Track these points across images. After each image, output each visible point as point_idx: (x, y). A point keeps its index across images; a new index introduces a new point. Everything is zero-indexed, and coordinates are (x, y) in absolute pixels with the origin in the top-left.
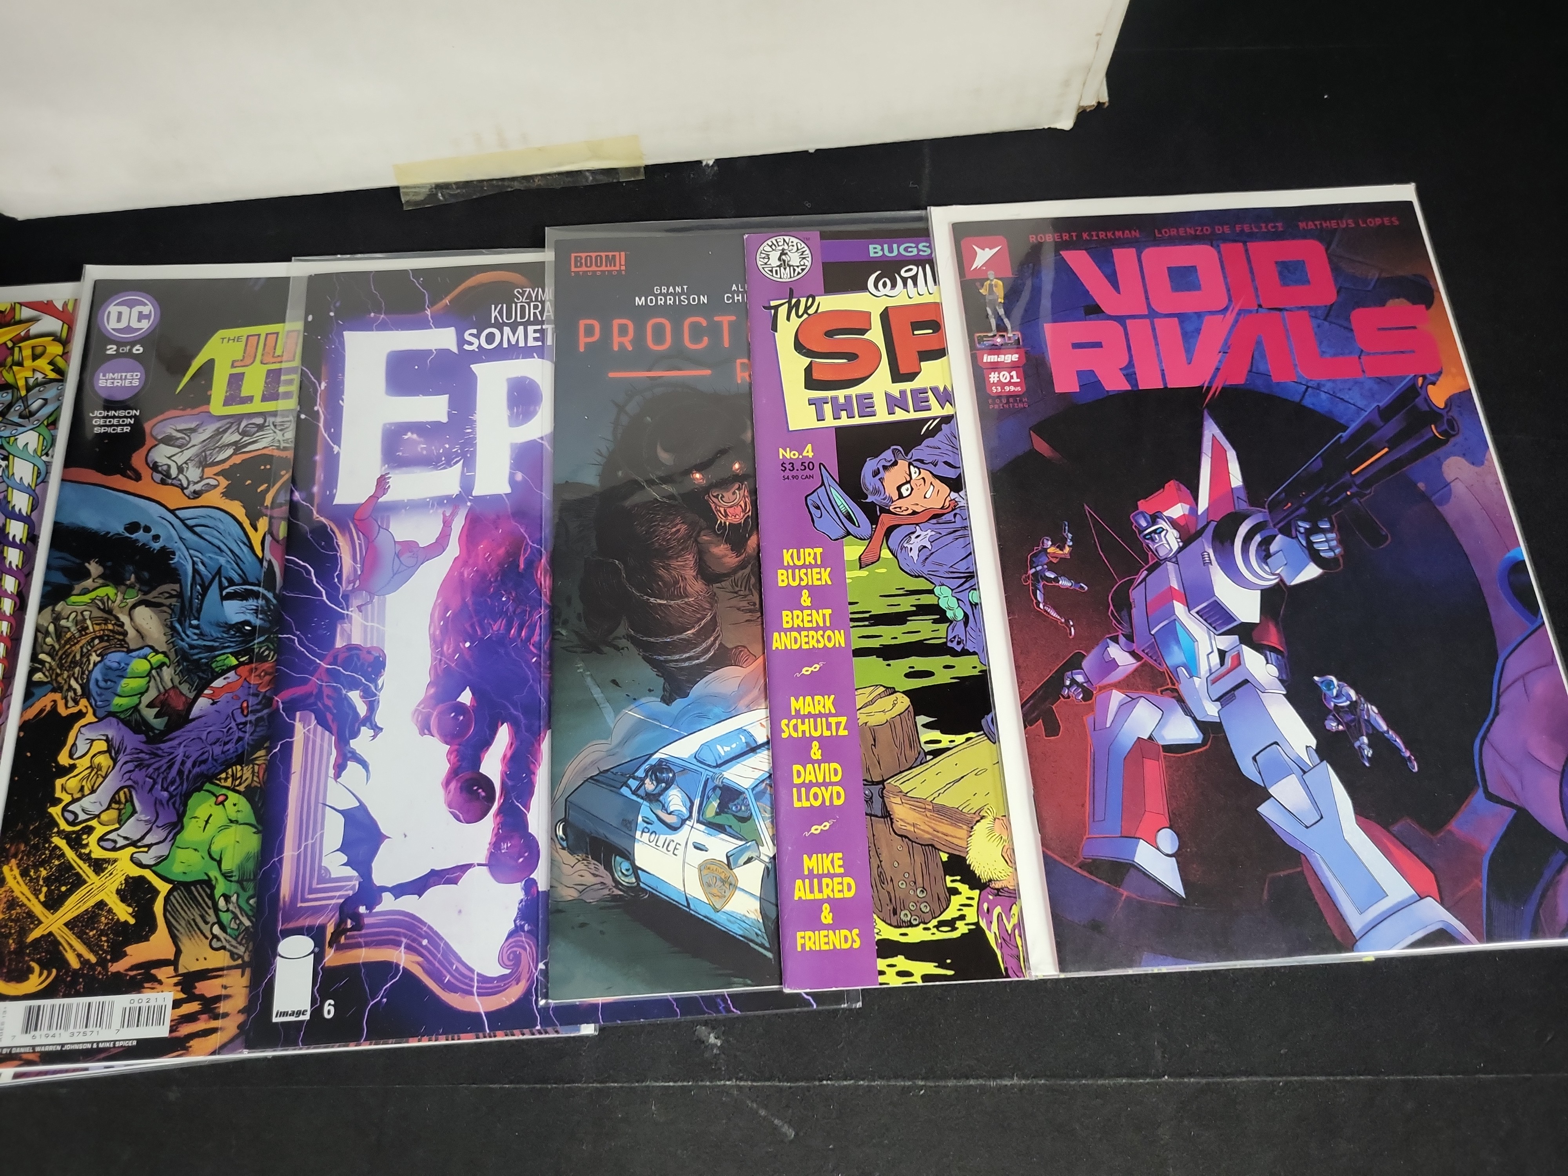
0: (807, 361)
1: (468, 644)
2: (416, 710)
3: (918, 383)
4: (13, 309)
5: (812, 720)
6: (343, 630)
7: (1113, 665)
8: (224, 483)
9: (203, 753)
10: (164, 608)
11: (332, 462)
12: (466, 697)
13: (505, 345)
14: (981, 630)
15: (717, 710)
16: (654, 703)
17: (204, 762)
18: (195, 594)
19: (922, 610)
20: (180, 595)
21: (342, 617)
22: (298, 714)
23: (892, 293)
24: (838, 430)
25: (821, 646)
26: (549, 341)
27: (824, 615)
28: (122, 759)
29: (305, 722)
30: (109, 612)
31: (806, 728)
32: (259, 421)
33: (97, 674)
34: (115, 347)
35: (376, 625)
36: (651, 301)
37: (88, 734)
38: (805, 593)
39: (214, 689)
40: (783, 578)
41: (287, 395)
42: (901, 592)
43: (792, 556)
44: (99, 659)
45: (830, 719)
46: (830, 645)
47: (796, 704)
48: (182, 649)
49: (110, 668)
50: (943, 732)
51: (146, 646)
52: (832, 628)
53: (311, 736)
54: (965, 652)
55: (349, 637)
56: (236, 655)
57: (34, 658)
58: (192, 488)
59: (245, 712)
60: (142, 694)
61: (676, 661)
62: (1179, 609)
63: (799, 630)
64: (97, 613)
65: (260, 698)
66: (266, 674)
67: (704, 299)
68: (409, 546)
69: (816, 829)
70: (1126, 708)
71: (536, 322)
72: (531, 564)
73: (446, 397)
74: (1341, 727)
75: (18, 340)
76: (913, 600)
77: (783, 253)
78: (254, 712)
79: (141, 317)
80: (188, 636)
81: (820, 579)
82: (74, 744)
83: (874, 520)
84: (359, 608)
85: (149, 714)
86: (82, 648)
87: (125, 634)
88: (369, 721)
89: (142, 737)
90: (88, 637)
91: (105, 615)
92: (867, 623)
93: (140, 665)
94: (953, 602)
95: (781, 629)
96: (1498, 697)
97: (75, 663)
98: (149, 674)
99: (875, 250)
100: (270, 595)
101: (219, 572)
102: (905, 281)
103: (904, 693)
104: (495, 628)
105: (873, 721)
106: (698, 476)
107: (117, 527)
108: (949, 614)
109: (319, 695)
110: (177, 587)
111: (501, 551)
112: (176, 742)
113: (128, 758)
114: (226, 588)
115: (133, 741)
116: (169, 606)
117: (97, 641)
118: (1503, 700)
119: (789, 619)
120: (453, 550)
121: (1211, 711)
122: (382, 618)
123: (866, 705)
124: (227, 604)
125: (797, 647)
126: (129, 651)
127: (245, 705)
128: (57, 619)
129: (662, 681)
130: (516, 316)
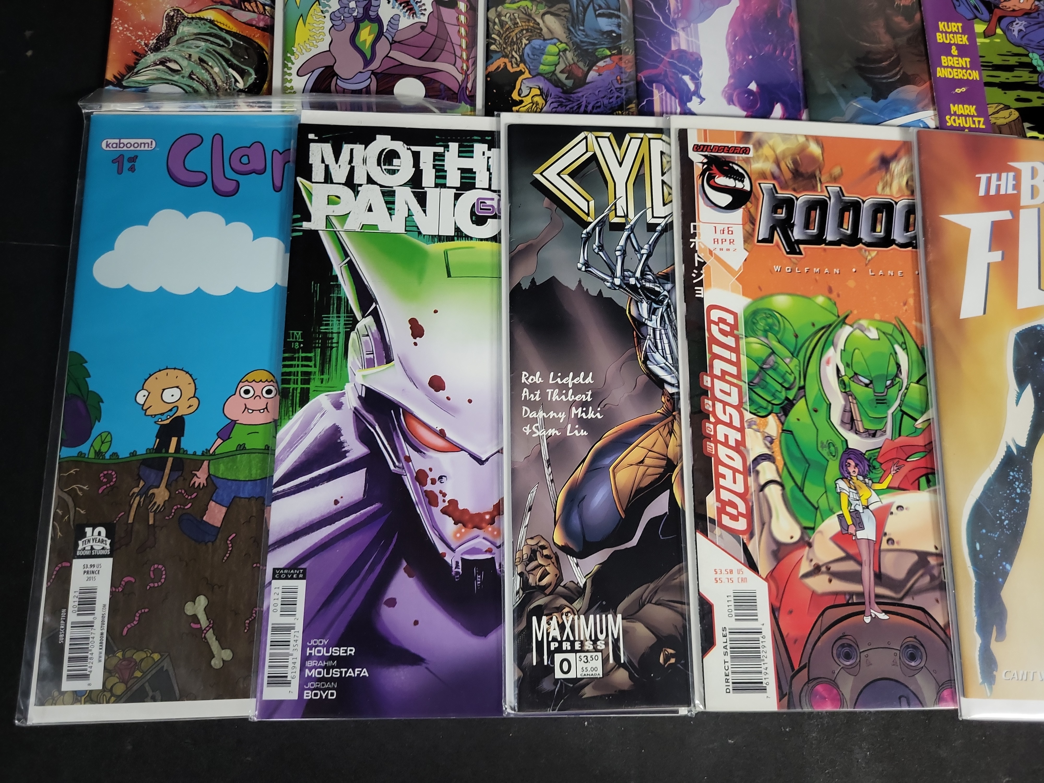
1: (750, 57)
2: (723, 91)
5: (963, 118)
6: (675, 40)
9: (598, 102)
10: (562, 17)
12: (753, 86)
15: (905, 108)
16: (867, 100)
17: (600, 107)
18: (579, 12)
19: (1022, 65)
20: (570, 11)
21: (674, 33)
22: (654, 85)
25: (965, 78)
27: (966, 61)
28: (550, 100)
29: (660, 90)
30: (530, 15)
31: (960, 122)
33: (527, 50)
35: (694, 40)
37: (527, 84)
38: (954, 48)
39: (599, 67)
40: (940, 38)
42: (1009, 54)
43: (944, 26)
44: (527, 42)
45: (974, 119)
46: (971, 78)
47: (954, 108)
48: (576, 42)
49: (534, 48)
51: (553, 38)
52: (971, 68)
53: (664, 98)
55: (679, 45)
56: (609, 49)
57: (488, 35)
59: (620, 82)
60: (556, 65)
61: (879, 78)
63: (952, 67)
64: (522, 15)
65: (627, 75)
66: (629, 62)
72: (786, 14)
76: (1016, 58)
78: (626, 82)
80: (579, 35)
81: (962, 41)
82: (520, 89)
83: (991, 11)
84: (683, 29)
85: (563, 77)
86: (516, 34)
87: (541, 30)
88: (696, 93)
89: (560, 90)
90: (519, 29)
91: (527, 17)
92: (991, 69)
93: (552, 49)
94: (1041, 63)
95: (941, 66)
97: (513, 42)
98: (558, 54)
100: (625, 17)
103: (1015, 109)
104: (767, 49)
105: (999, 122)
108: (1039, 69)
109: (666, 75)
110: (568, 6)
111: (765, 6)
112: (580, 95)
113: (553, 100)
114: (598, 10)
115: (555, 91)
116: (565, 16)
117: (524, 32)
119: (946, 60)
122: (697, 37)
123: (994, 113)
124: (599, 19)
125: (951, 77)
126: (545, 40)
127: (619, 78)
128: (499, 15)
129: (871, 89)
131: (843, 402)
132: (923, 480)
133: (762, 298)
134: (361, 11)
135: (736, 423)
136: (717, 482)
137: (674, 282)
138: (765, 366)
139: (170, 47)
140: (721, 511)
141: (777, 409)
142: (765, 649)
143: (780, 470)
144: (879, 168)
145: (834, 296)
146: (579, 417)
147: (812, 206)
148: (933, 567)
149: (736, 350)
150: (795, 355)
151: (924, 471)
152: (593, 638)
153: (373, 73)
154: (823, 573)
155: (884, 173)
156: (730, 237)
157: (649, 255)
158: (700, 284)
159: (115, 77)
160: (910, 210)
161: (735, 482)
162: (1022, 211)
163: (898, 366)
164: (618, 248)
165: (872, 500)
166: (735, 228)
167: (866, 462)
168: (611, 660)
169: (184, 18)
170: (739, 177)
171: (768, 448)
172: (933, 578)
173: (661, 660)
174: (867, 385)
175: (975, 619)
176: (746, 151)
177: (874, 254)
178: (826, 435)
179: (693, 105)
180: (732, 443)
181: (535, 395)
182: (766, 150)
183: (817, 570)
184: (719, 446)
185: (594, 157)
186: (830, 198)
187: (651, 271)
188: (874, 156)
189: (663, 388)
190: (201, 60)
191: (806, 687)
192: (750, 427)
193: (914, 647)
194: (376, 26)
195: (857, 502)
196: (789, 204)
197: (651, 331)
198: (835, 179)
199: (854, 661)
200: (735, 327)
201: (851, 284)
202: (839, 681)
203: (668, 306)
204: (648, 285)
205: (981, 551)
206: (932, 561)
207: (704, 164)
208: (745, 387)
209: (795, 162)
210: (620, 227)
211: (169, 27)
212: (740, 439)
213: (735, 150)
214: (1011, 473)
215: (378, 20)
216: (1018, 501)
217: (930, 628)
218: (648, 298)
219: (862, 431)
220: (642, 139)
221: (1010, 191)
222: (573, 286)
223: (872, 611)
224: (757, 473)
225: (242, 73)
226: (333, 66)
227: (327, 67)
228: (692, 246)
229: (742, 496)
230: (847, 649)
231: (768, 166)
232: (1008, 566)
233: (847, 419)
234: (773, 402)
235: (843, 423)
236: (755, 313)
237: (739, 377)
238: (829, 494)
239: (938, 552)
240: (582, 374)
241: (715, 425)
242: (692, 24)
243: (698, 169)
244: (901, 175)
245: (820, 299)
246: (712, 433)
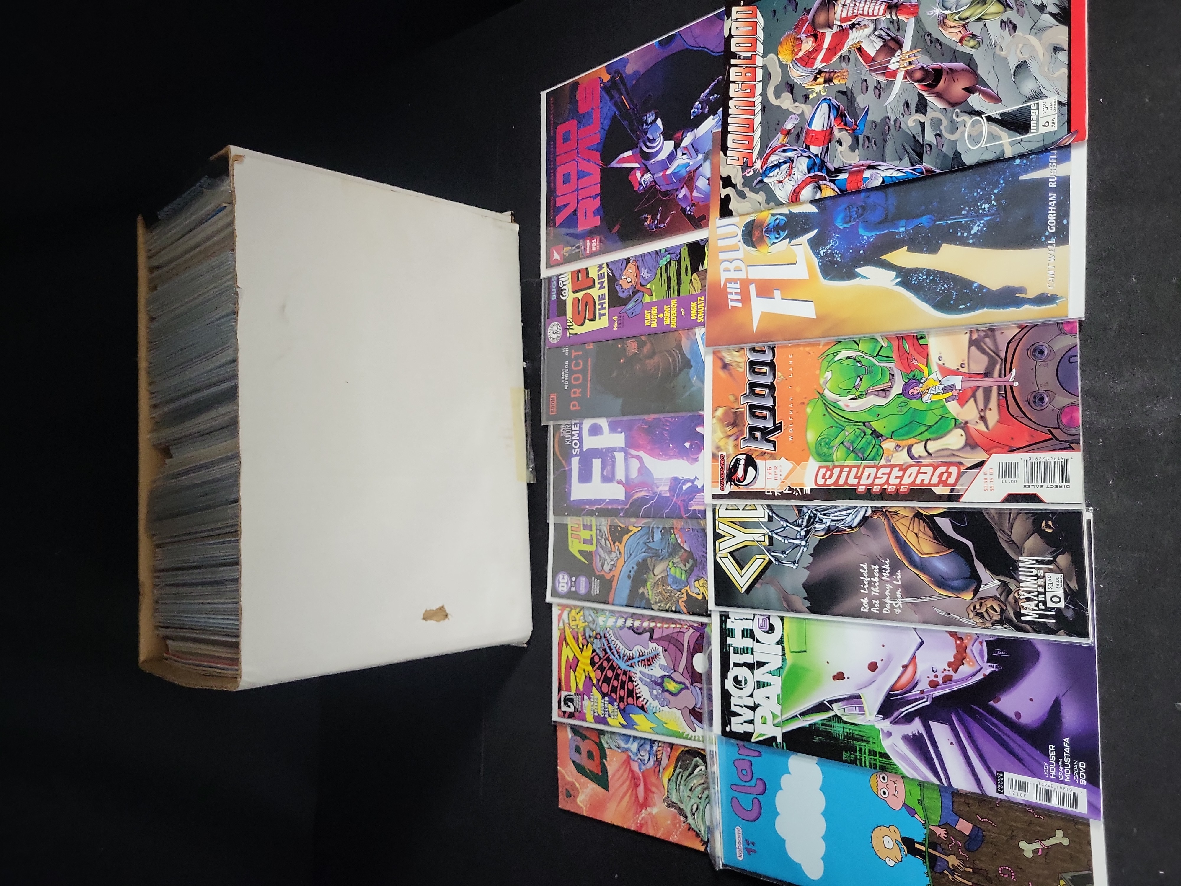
0: (587, 321)
1: (671, 446)
2: (690, 464)
3: (596, 278)
4: (560, 630)
5: (698, 310)
6: (664, 494)
7: (685, 196)
8: (617, 543)
9: (700, 544)
10: (655, 563)
11: (612, 501)
12: (687, 445)
13: (578, 438)
14: (673, 247)
15: (695, 347)
16: (692, 371)
17: (702, 543)
18: (651, 552)
19: (667, 271)
20: (651, 557)
21: (660, 494)
22: (689, 508)
23: (567, 290)
24: (609, 307)
25: (676, 309)
26: (577, 421)
27: (667, 308)
28: (702, 575)
29: (692, 505)
30: (655, 583)
31: (701, 312)
32: (598, 531)
33: (674, 587)
34: (572, 588)
35: (663, 481)
36: (566, 383)
37: (693, 589)
38: (659, 316)
39: (681, 542)
40: (654, 325)
41: (591, 521)
42: (661, 279)
43: (647, 322)
44: (669, 586)
45: (698, 303)
46: (676, 305)
47: (693, 317)
48: (668, 555)
49: (673, 582)
50: (704, 260)
51: (667, 570)
52: (670, 305)
53: (696, 503)
54: (680, 253)
55: (667, 491)
56: (671, 535)
57: (667, 611)
58: (618, 555)
60: (681, 569)
61: (679, 364)
62: (668, 172)
63: (670, 318)
64: (655, 589)
65: (685, 524)
66: (678, 523)
67: (567, 362)
68: (639, 470)
70: (699, 190)
71: (571, 427)
72: (646, 422)
73: (594, 460)
74: (707, 107)
75: (570, 627)
76: (663, 274)
77: (553, 333)
79: (563, 579)
80: (664, 553)
81: (655, 311)
82: (695, 593)
84: (658, 488)
85: (688, 566)
86: (666, 593)
87: (662, 577)
88: (692, 481)
89: (695, 568)
90: (663, 591)
91: (656, 585)
92: (670, 292)
93: (672, 571)
94: (665, 259)
95: (670, 325)
96: (700, 47)
97: (670, 596)
98: (675, 567)
99: (554, 298)
100: (653, 523)
101: (645, 543)
102: (564, 285)
103: (692, 276)
104: (666, 435)
105: (700, 287)
106: (622, 361)
107: (629, 582)
108: (668, 260)
109: (684, 501)
110: (649, 559)
111: (642, 435)
112: (697, 556)
113: (700, 573)
114: (650, 540)
115: (696, 571)
117: (664, 587)
118: (701, 45)
119: (667, 322)
120: (641, 453)
121: (700, 156)
122: (661, 479)
123: (695, 290)
124: (655, 540)
125: (675, 318)
126: (668, 575)
127: (687, 530)
128: (656, 603)
129: (685, 369)
130: (568, 435)
131: (872, 396)
132: (921, 342)
133: (809, 449)
134: (658, 687)
135: (887, 470)
136: (926, 485)
137: (803, 506)
138: (851, 449)
139: (684, 808)
140: (945, 484)
141: (878, 442)
142: (1038, 458)
143: (918, 441)
144: (729, 370)
145: (806, 401)
146: (888, 575)
147: (753, 415)
148: (979, 336)
149: (842, 468)
150: (843, 428)
151: (915, 340)
152: (1036, 578)
153: (692, 684)
154: (985, 414)
155: (732, 367)
156: (773, 468)
157: (787, 521)
158: (802, 490)
160: (753, 350)
161: (926, 473)
162: (750, 278)
163: (848, 358)
164: (783, 541)
165: (936, 378)
166: (768, 466)
167: (911, 381)
168: (1051, 566)
170: (738, 461)
171: (903, 449)
172: (986, 336)
173: (1051, 531)
174: (861, 380)
175: (1012, 309)
176: (722, 457)
177: (780, 374)
178: (894, 409)
179: (699, 485)
180: (900, 474)
181: (875, 603)
182: (722, 444)
183: (983, 418)
184: (902, 483)
185: (731, 553)
186: (748, 403)
187: (796, 521)
188: (722, 373)
189: (868, 517)
190: (690, 790)
191: (1064, 430)
192: (890, 461)
193: (1035, 350)
194: (666, 679)
195: (937, 388)
196: (752, 429)
197: (833, 523)
198: (737, 399)
199: (1045, 395)
200: (827, 468)
201: (798, 389)
202: (1060, 406)
203: (817, 510)
204: (805, 523)
205: (966, 304)
206: (975, 336)
207: (731, 484)
208: (865, 463)
209: (728, 425)
210: (771, 539)
212: (898, 468)
213: (722, 464)
214: (913, 282)
215: (663, 677)
216: (931, 278)
217: (1021, 339)
218: (813, 523)
219: (890, 384)
220: (719, 522)
221: (738, 286)
222: (807, 573)
223: (1010, 381)
224: (920, 457)
225: (697, 766)
226: (689, 709)
227: (690, 713)
228: (780, 494)
229: (935, 468)
230: (1037, 400)
231: (731, 442)
232: (975, 285)
233: (882, 393)
234: (874, 444)
235: (885, 397)
236: (819, 454)
237: (858, 467)
238: (932, 408)
239: (969, 333)
240: (861, 571)
241: (889, 485)
242: (655, 482)
243: (734, 488)
244: (732, 356)
245: (809, 410)
246: (895, 487)
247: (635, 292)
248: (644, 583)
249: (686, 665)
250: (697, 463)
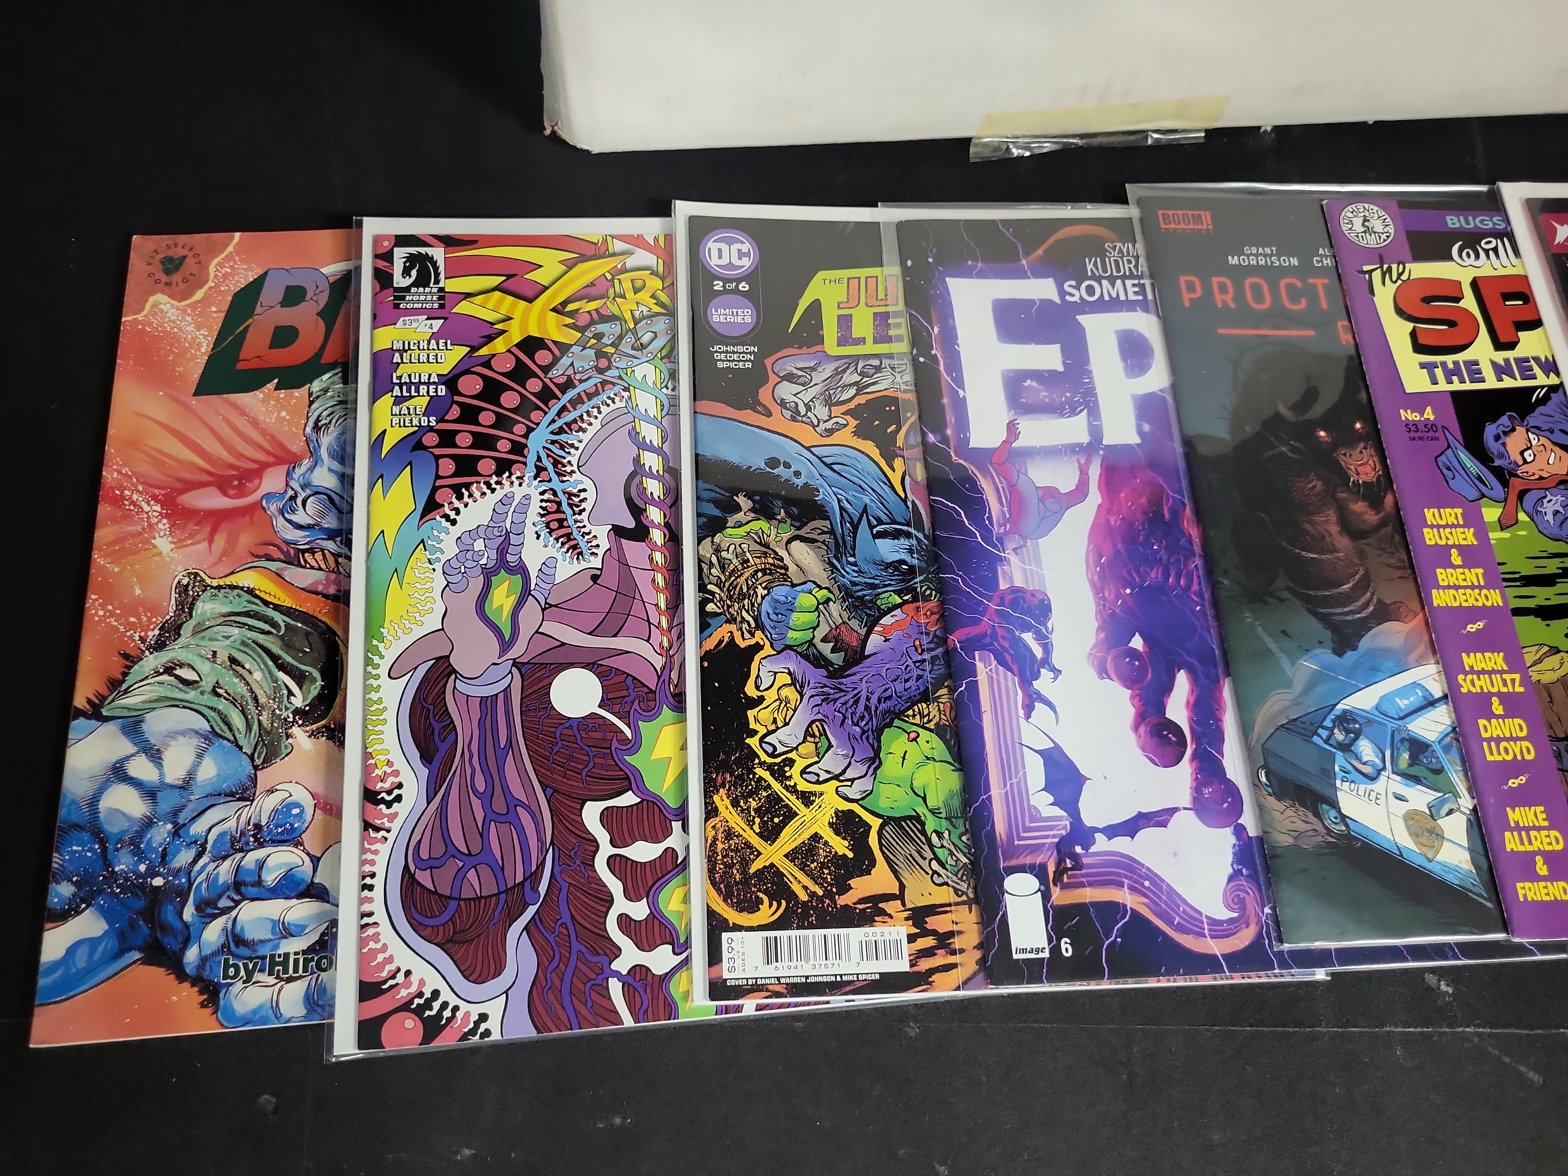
0: (1410, 326)
2: (1090, 654)
3: (1519, 352)
4: (605, 241)
5: (1487, 676)
6: (1003, 571)
8: (853, 423)
9: (886, 690)
10: (819, 544)
11: (960, 406)
12: (1137, 643)
13: (1107, 298)
15: (1389, 664)
16: (1326, 655)
17: (890, 698)
18: (846, 532)
20: (832, 532)
21: (1000, 559)
22: (977, 653)
23: (1476, 264)
24: (1455, 394)
25: (1480, 604)
26: (1150, 296)
27: (1477, 575)
28: (808, 693)
29: (987, 664)
30: (767, 546)
31: (1483, 684)
32: (876, 362)
33: (766, 607)
34: (721, 284)
35: (1034, 568)
36: (1244, 261)
37: (768, 666)
38: (1454, 552)
39: (884, 627)
40: (1430, 537)
41: (899, 339)
42: (1545, 554)
43: (1434, 515)
44: (766, 592)
45: (1504, 676)
46: (1489, 604)
47: (1469, 660)
48: (844, 585)
49: (777, 602)
51: (809, 581)
52: (1488, 586)
53: (994, 676)
55: (1011, 579)
56: (899, 593)
57: (702, 587)
58: (823, 426)
59: (920, 651)
60: (814, 629)
61: (1339, 614)
63: (1456, 587)
64: (754, 546)
65: (931, 637)
66: (932, 613)
67: (1294, 261)
68: (1050, 492)
69: (1513, 783)
71: (1132, 276)
72: (1177, 512)
73: (1059, 345)
75: (617, 272)
76: (1558, 562)
77: (1365, 220)
78: (930, 650)
79: (741, 254)
80: (848, 573)
81: (1465, 539)
82: (758, 676)
84: (1015, 550)
85: (826, 649)
86: (747, 580)
87: (786, 568)
88: (1046, 662)
89: (823, 672)
90: (752, 570)
91: (763, 549)
92: (1518, 584)
93: (806, 600)
95: (1439, 587)
97: (742, 596)
98: (817, 608)
99: (1453, 222)
100: (920, 535)
101: (865, 509)
102: (1487, 252)
104: (1153, 575)
105: (1545, 679)
106: (1322, 434)
107: (758, 462)
109: (994, 636)
110: (827, 523)
111: (1143, 500)
112: (857, 677)
113: (813, 692)
114: (876, 526)
115: (815, 675)
116: (823, 542)
117: (760, 574)
119: (1444, 576)
120: (1095, 498)
122: (1038, 561)
123: (1535, 664)
124: (879, 542)
125: (1456, 604)
126: (793, 585)
127: (917, 643)
128: (717, 551)
129: (1328, 633)
130: (1112, 269)
134: (493, 555)
139: (182, 640)
153: (515, 663)
159: (89, 701)
169: (205, 587)
179: (1043, 683)
190: (233, 660)
194: (518, 579)
211: (180, 605)
215: (521, 570)
225: (300, 678)
226: (448, 657)
227: (438, 659)
247: (1504, 475)
248: (763, 510)
249: (563, 644)
250: (1093, 674)
